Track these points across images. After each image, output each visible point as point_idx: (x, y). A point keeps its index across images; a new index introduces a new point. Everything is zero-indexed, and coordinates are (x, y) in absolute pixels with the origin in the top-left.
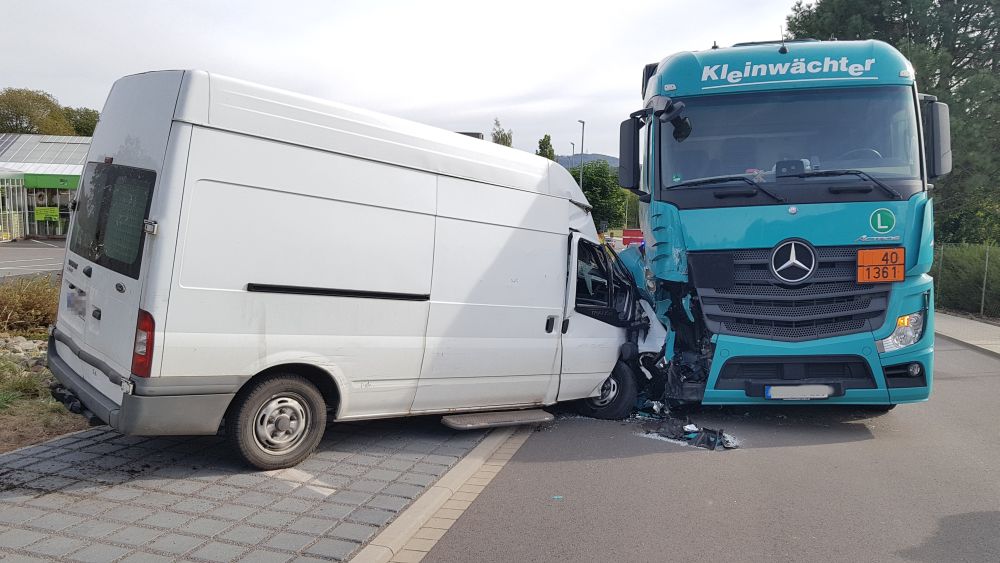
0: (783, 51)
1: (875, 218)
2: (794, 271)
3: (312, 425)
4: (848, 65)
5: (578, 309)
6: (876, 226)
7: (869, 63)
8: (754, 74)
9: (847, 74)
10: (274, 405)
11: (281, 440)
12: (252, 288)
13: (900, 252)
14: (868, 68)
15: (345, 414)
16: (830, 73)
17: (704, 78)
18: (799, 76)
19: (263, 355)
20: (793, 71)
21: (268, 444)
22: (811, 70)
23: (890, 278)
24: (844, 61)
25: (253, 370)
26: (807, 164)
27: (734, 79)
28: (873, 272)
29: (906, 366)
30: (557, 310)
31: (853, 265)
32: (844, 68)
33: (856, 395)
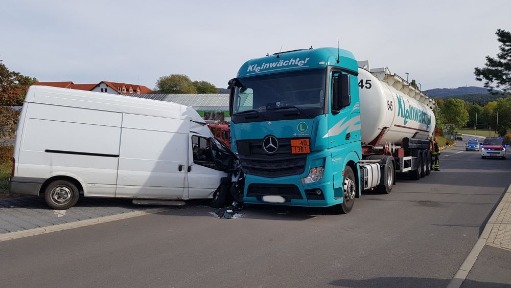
0: (278, 57)
1: (300, 125)
2: (270, 149)
3: (73, 196)
4: (298, 62)
5: (195, 162)
6: (300, 130)
7: (307, 59)
8: (264, 68)
9: (297, 65)
10: (58, 189)
11: (61, 200)
12: (47, 151)
13: (307, 140)
14: (306, 62)
15: (86, 194)
16: (291, 66)
17: (248, 71)
18: (280, 67)
19: (51, 172)
20: (278, 66)
21: (56, 201)
22: (284, 65)
23: (304, 152)
24: (298, 59)
25: (48, 177)
26: (278, 104)
27: (257, 70)
28: (297, 149)
29: (315, 190)
30: (184, 162)
31: (290, 146)
32: (296, 63)
33: (295, 202)
